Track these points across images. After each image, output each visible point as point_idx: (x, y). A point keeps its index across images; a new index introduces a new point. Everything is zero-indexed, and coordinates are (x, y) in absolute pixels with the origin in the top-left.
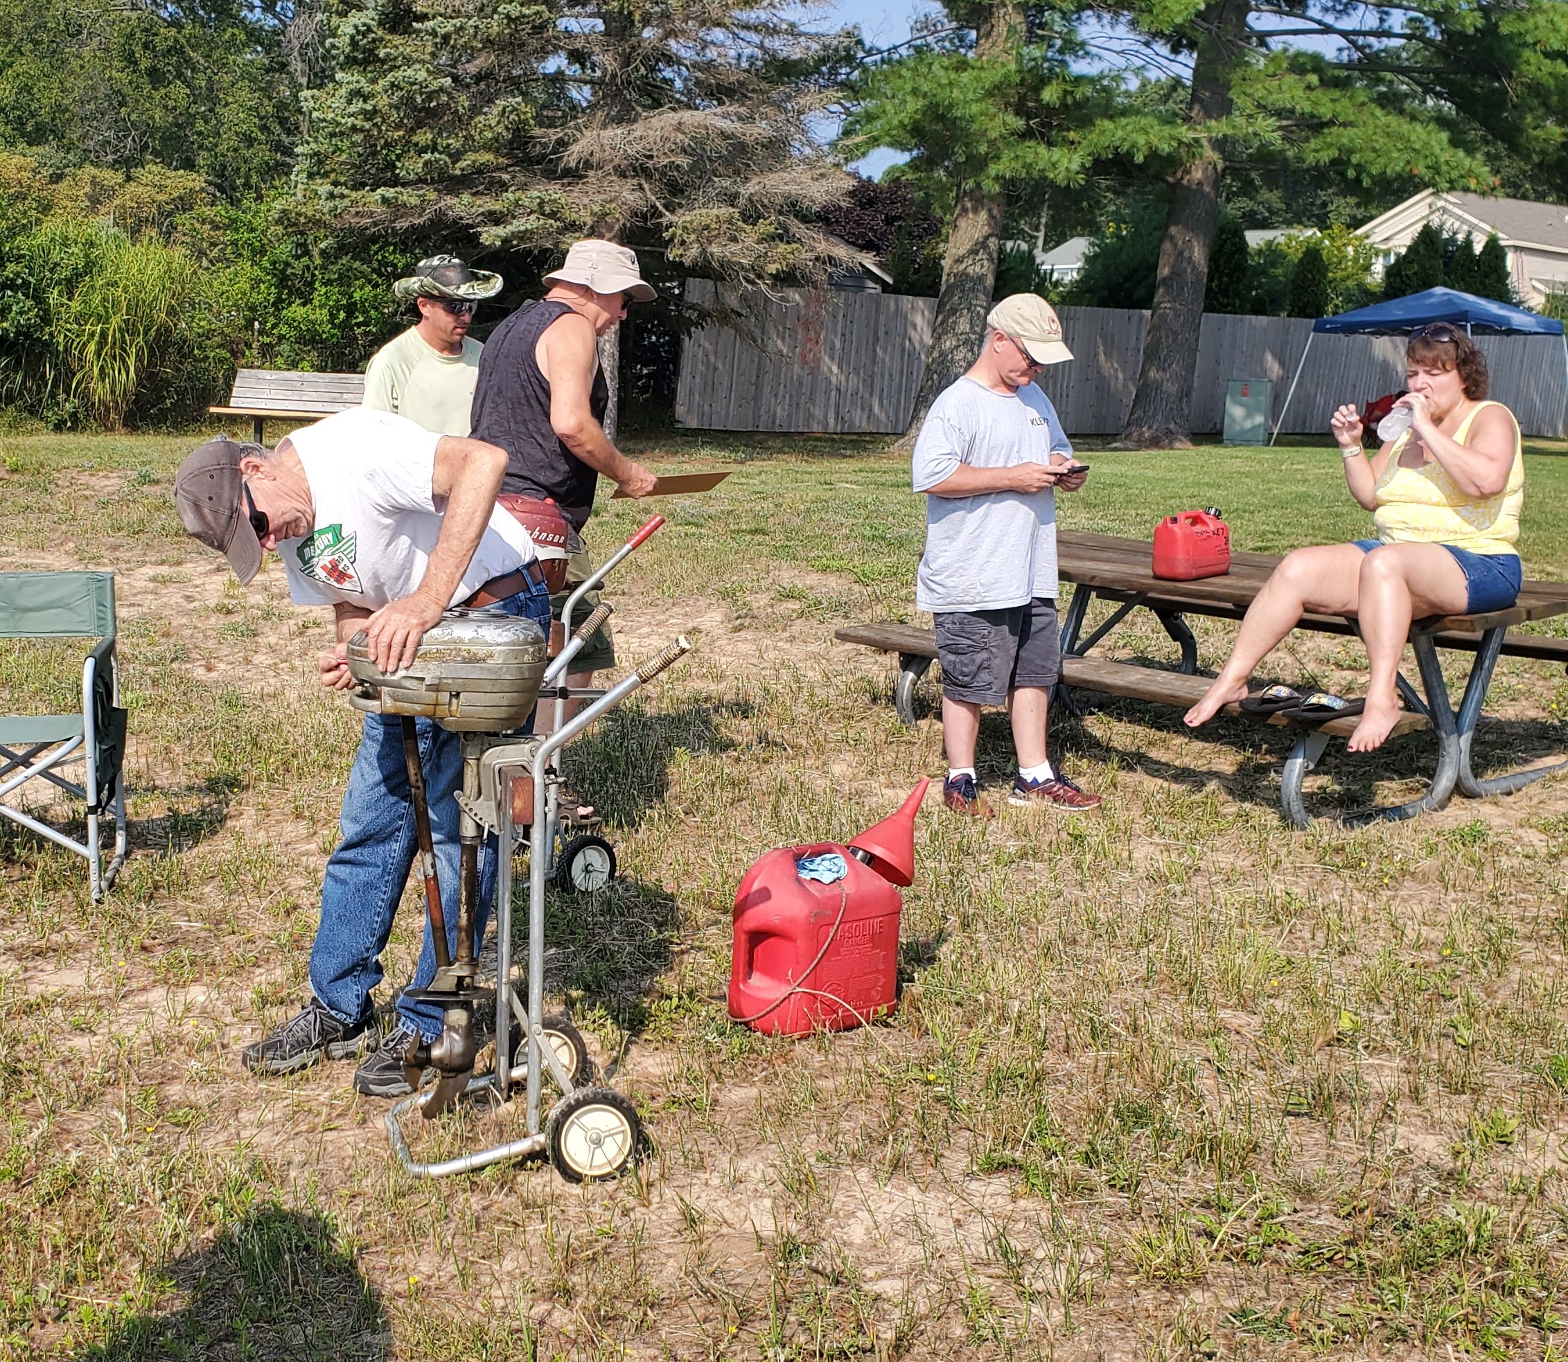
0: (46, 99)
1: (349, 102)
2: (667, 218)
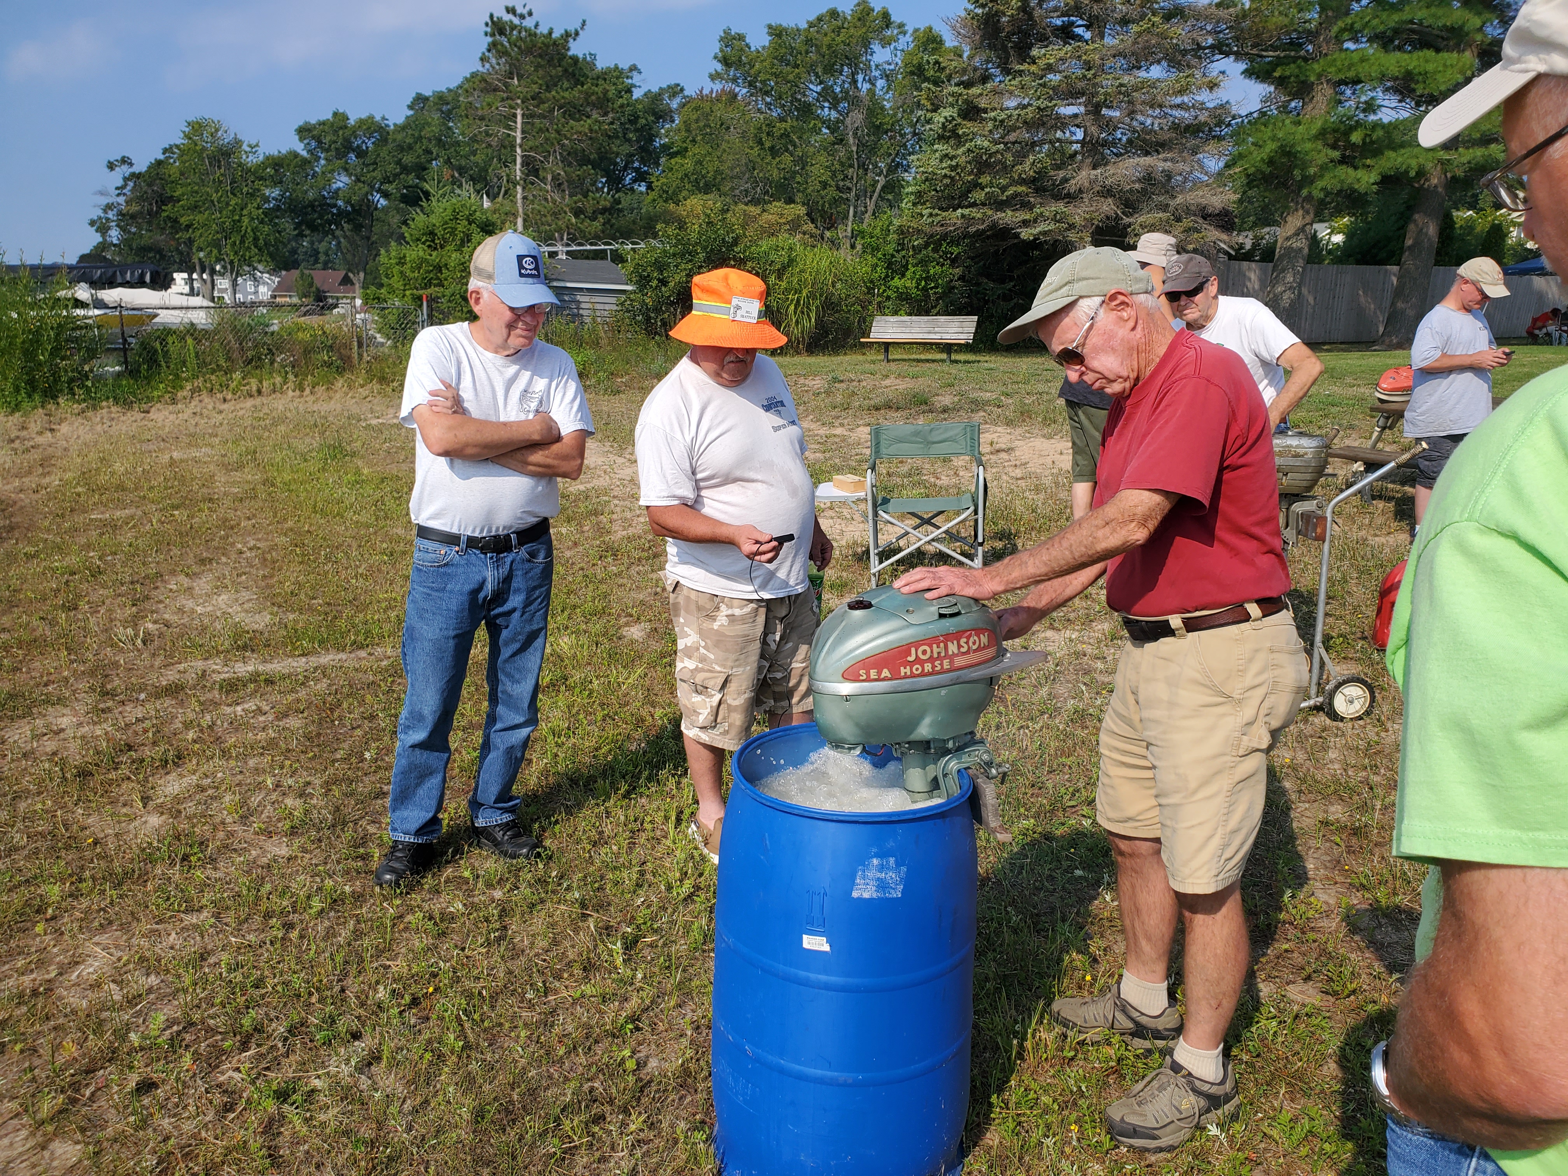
0: (710, 168)
1: (941, 161)
2: (1126, 220)
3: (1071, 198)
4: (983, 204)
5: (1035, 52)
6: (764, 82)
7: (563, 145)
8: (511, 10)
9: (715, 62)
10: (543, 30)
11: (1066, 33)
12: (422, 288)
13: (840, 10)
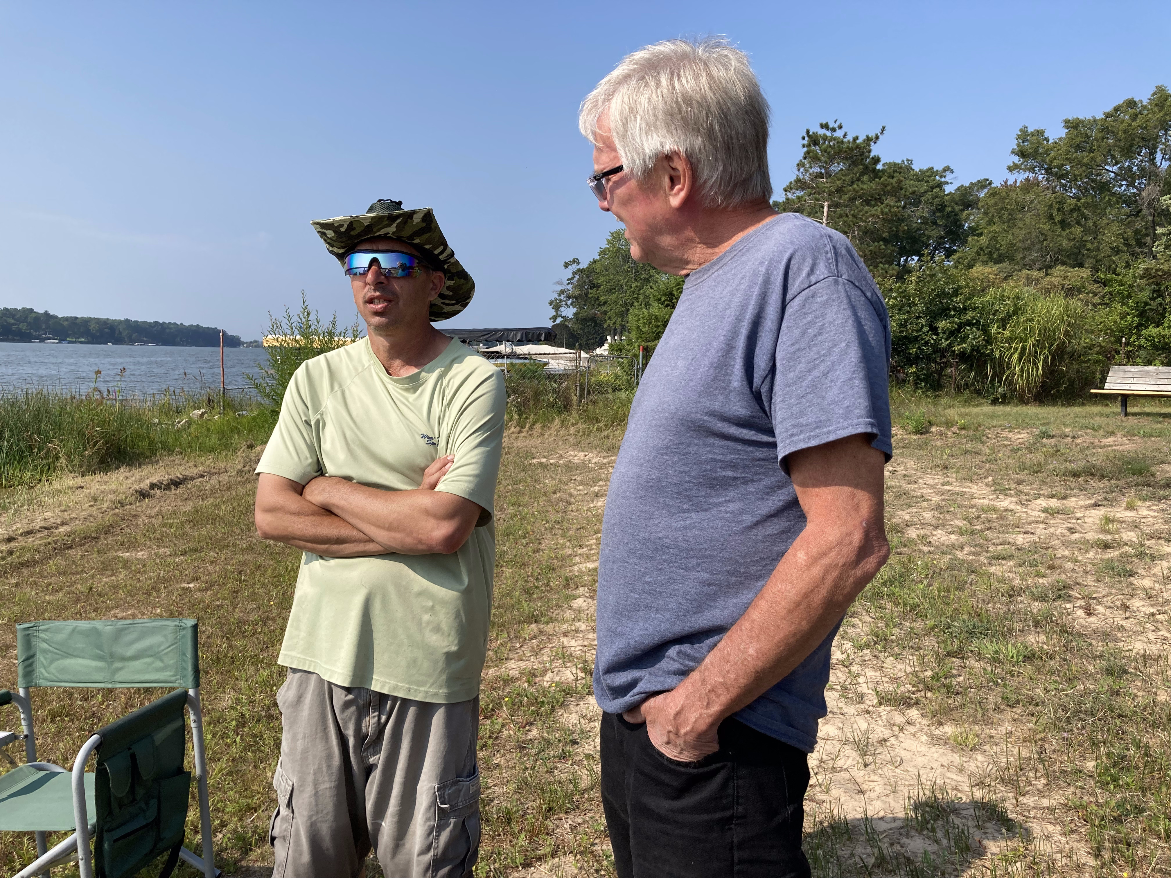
0: (1004, 242)
6: (1060, 167)
7: (859, 227)
8: (824, 126)
9: (1012, 156)
10: (850, 138)
13: (1137, 99)
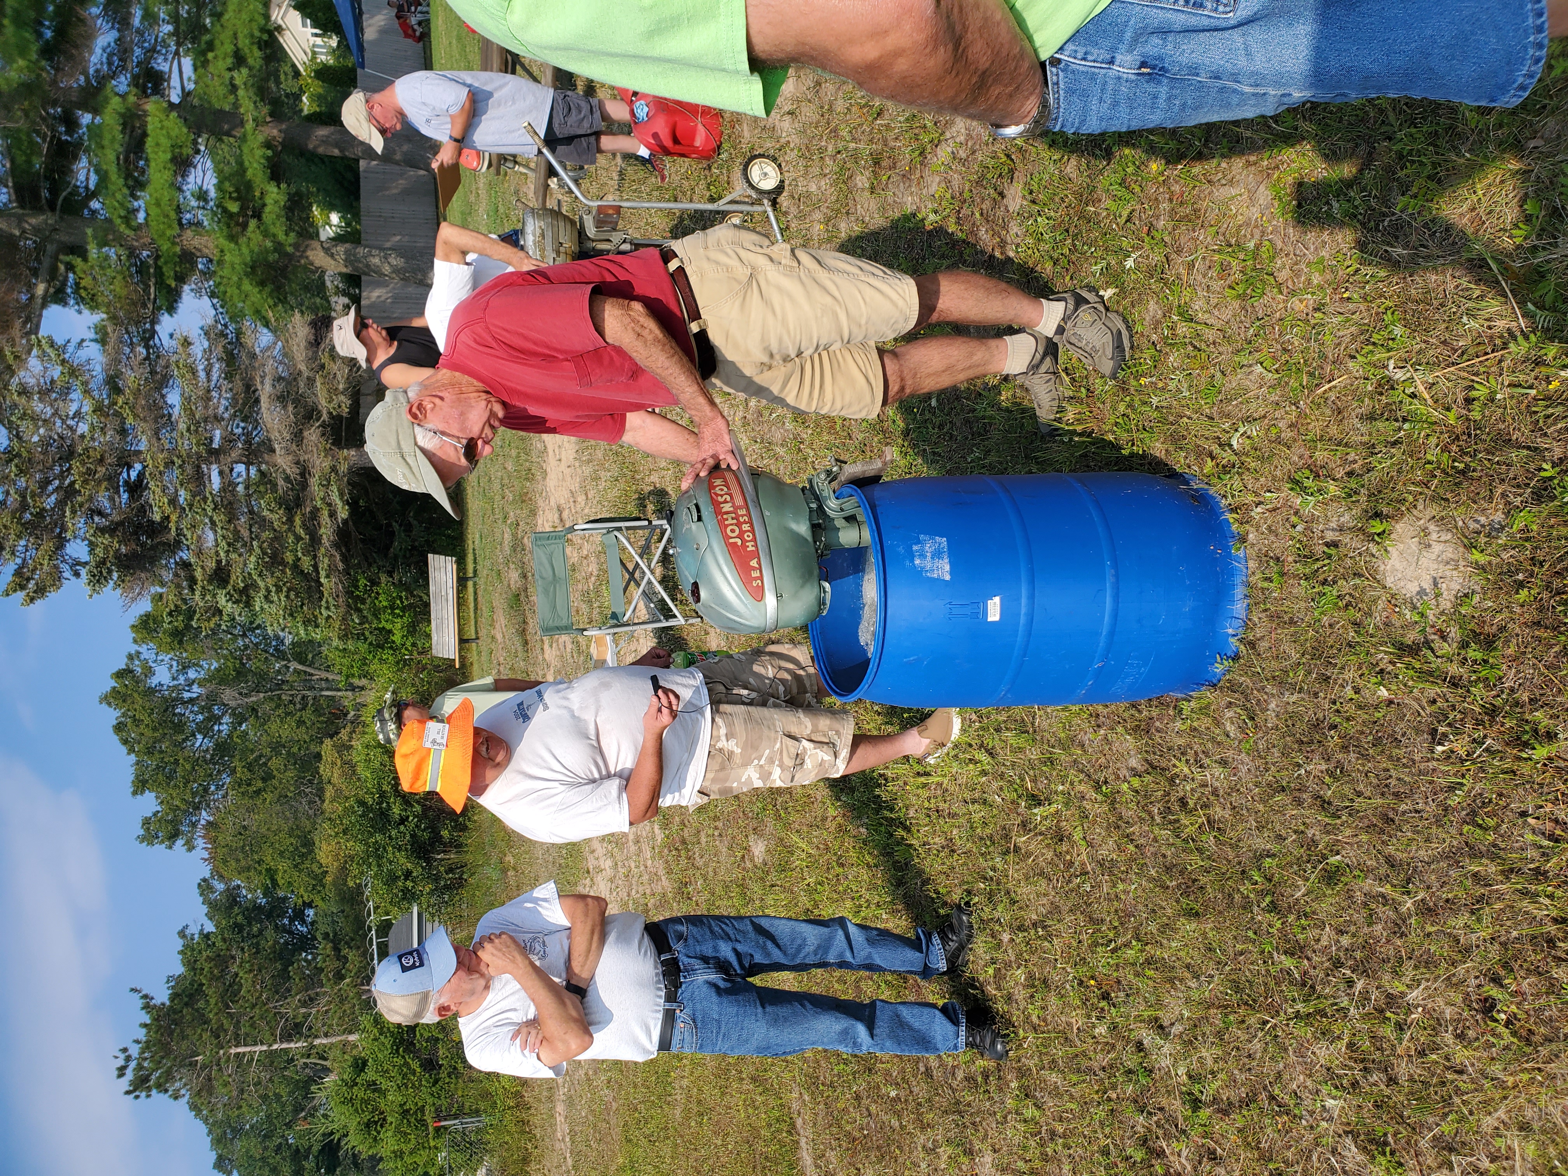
2: (325, 416)
3: (305, 472)
4: (315, 557)
5: (157, 517)
6: (194, 794)
7: (268, 999)
8: (122, 1071)
9: (174, 847)
10: (141, 1034)
11: (136, 488)
12: (427, 1129)
13: (115, 722)
